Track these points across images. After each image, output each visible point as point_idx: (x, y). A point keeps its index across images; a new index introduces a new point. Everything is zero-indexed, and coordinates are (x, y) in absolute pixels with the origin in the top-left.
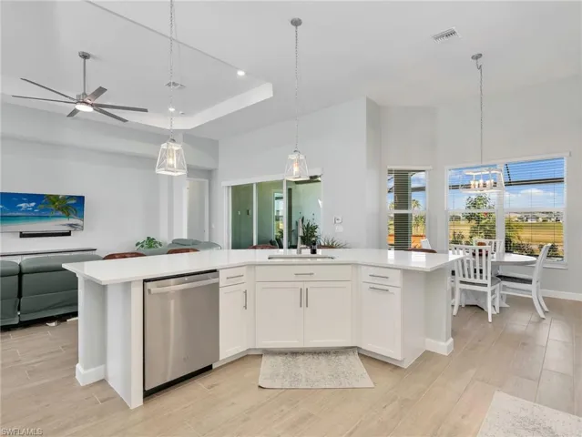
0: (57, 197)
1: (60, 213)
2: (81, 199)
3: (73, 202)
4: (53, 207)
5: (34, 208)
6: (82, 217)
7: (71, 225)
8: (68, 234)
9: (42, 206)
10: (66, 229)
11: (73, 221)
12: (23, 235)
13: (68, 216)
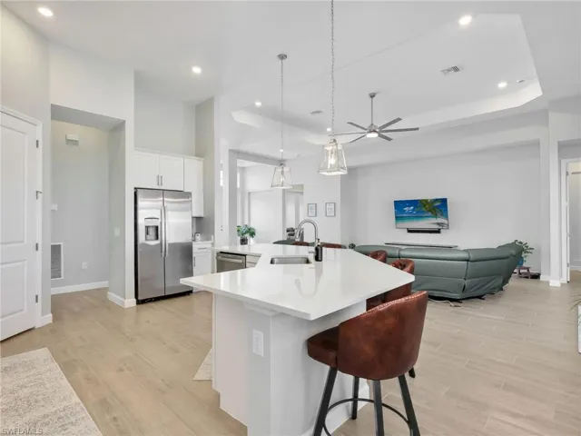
0: (426, 201)
1: (430, 214)
2: (444, 201)
3: (438, 204)
4: (424, 209)
5: (413, 210)
6: (446, 217)
7: (438, 224)
8: (438, 231)
9: (418, 209)
10: (436, 227)
11: (440, 220)
12: (410, 231)
13: (436, 216)
